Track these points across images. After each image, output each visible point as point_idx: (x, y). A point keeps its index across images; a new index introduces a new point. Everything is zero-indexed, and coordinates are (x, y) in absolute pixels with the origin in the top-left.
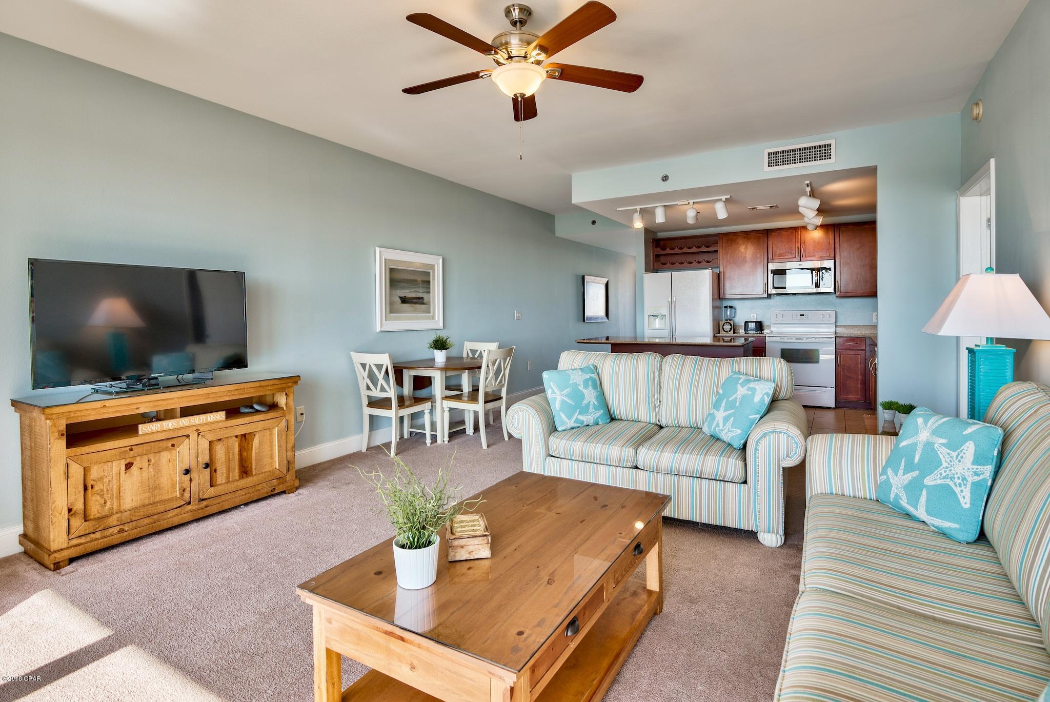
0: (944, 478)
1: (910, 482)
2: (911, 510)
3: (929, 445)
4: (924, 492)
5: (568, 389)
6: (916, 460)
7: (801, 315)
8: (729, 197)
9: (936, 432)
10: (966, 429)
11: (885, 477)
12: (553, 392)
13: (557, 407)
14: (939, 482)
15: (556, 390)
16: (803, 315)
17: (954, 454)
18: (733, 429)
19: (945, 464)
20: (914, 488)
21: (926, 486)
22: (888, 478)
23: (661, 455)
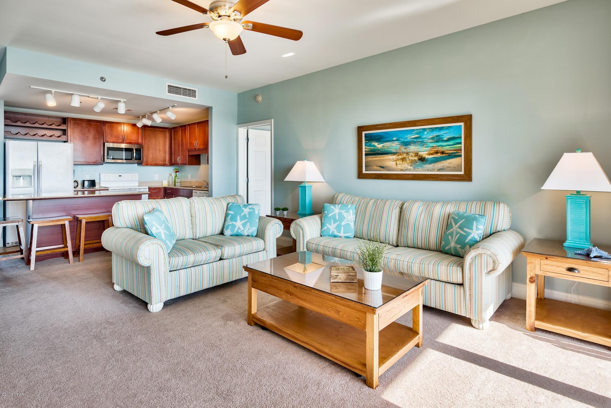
0: (347, 221)
1: (337, 226)
2: (338, 234)
3: (340, 214)
4: (342, 227)
5: (163, 225)
6: (337, 219)
7: (119, 176)
8: (126, 100)
9: (340, 209)
10: (348, 206)
11: (327, 227)
12: (157, 228)
13: (163, 238)
14: (346, 223)
15: (158, 227)
16: (121, 176)
17: (348, 214)
18: (251, 228)
19: (346, 218)
20: (338, 228)
21: (343, 225)
22: (328, 227)
23: (235, 247)
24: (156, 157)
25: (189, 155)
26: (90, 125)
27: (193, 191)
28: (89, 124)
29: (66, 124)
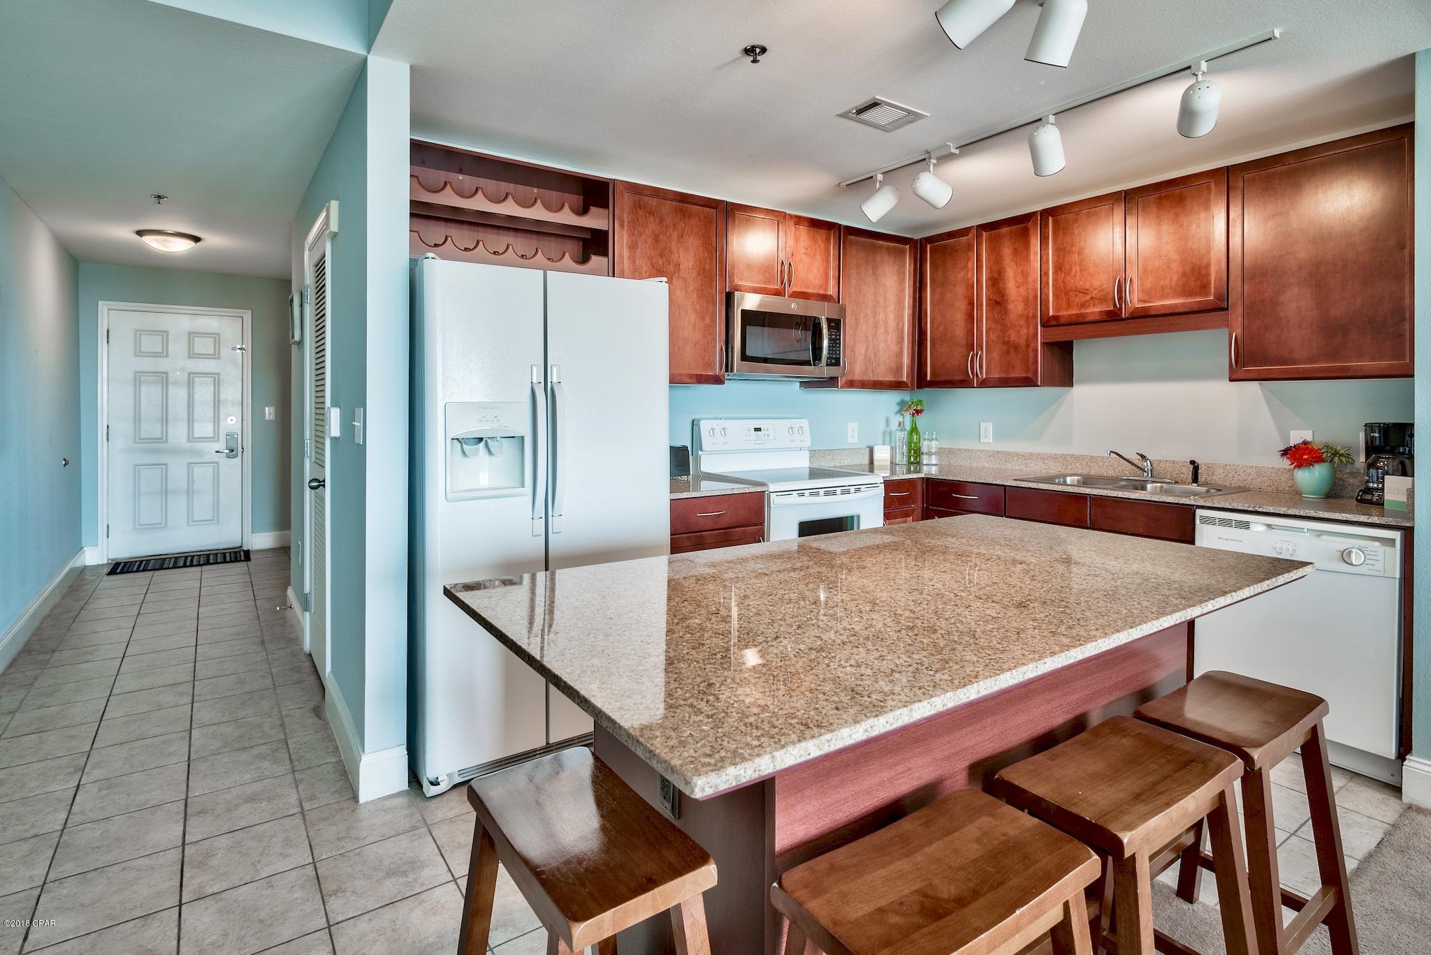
7: (755, 429)
16: (760, 430)
24: (876, 355)
25: (1043, 344)
26: (685, 215)
27: (1199, 512)
28: (682, 211)
29: (607, 207)
